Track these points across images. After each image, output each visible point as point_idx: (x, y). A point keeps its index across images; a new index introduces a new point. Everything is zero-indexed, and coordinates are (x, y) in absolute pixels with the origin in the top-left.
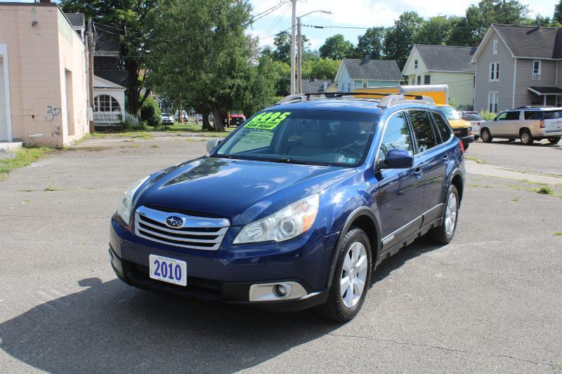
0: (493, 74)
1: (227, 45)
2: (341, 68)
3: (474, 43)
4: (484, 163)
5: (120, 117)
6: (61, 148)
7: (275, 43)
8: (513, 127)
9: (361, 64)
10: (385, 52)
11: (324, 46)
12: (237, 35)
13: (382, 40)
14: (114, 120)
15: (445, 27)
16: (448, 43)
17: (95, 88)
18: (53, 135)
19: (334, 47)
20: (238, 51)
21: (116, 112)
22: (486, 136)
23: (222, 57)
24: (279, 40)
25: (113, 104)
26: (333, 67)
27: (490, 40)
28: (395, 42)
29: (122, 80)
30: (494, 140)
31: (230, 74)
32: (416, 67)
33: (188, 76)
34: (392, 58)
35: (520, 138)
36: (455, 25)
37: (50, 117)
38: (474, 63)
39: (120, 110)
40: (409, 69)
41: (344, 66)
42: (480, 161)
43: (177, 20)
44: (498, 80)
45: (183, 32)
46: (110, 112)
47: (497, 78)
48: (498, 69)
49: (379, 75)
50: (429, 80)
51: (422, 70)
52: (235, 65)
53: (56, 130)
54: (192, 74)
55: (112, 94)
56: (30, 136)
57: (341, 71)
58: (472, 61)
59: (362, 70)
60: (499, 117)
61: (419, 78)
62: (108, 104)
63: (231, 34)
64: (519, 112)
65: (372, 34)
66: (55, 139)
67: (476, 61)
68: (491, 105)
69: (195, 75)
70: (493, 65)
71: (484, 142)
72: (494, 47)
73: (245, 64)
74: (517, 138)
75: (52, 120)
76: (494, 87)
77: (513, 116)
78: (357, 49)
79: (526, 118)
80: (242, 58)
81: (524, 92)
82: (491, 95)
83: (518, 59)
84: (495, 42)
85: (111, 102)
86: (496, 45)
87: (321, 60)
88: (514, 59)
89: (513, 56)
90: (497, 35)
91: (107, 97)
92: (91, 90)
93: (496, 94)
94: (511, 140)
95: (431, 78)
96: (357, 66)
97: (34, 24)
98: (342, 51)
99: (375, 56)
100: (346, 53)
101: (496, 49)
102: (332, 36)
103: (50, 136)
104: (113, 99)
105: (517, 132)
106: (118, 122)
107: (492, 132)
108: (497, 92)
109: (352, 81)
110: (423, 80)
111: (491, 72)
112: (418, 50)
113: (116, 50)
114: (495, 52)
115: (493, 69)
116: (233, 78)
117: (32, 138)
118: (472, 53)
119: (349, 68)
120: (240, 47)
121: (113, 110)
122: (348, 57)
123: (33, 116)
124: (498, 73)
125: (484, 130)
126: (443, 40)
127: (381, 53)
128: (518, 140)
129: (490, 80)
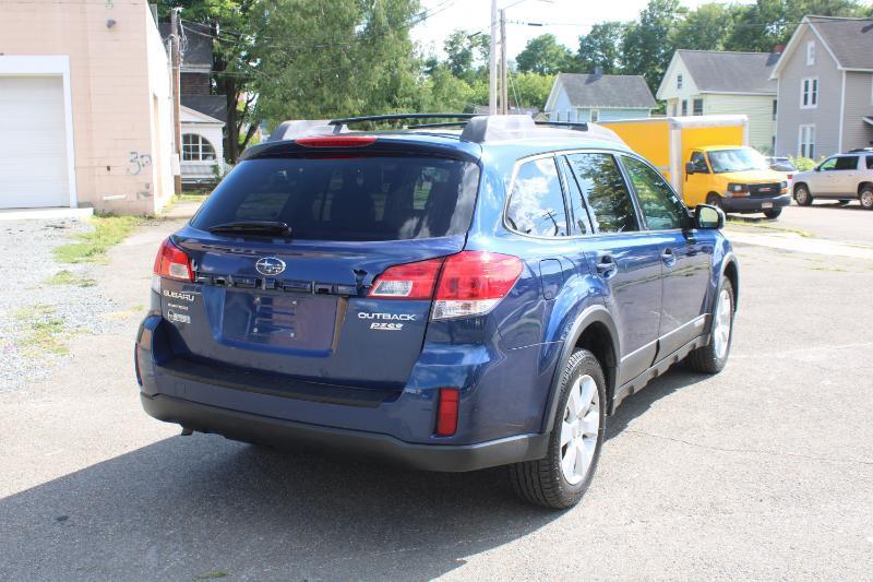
0: (806, 96)
1: (385, 54)
2: (556, 89)
3: (773, 48)
4: (812, 236)
5: (215, 169)
6: (150, 218)
7: (445, 49)
8: (847, 181)
9: (589, 81)
10: (624, 61)
11: (524, 54)
12: (401, 38)
13: (618, 42)
14: (206, 174)
15: (722, 22)
16: (728, 47)
17: (183, 122)
18: (138, 197)
19: (539, 55)
20: (404, 64)
21: (209, 162)
22: (802, 196)
23: (378, 73)
24: (452, 44)
25: (205, 149)
26: (541, 87)
27: (801, 42)
28: (640, 46)
29: (217, 110)
30: (815, 202)
31: (389, 100)
32: (679, 86)
33: (325, 104)
34: (635, 72)
35: (859, 198)
36: (739, 17)
37: (134, 169)
38: (776, 80)
39: (214, 157)
40: (667, 90)
41: (561, 85)
42: (805, 233)
43: (305, 14)
44: (815, 106)
45: (317, 33)
46: (200, 162)
47: (814, 102)
48: (815, 89)
49: (617, 99)
50: (701, 106)
51: (690, 91)
52: (398, 86)
53: (144, 189)
54: (332, 101)
55: (203, 132)
56: (105, 198)
57: (555, 93)
58: (773, 76)
59: (589, 91)
60: (826, 166)
61: (685, 103)
62: (196, 149)
63: (392, 36)
64: (857, 158)
65: (601, 33)
66: (142, 203)
67: (778, 76)
68: (803, 146)
69: (335, 100)
70: (807, 82)
71: (800, 205)
72: (809, 53)
73: (413, 84)
74: (853, 198)
75: (136, 174)
76: (807, 117)
77: (846, 163)
78: (576, 58)
79: (869, 166)
80: (409, 75)
81: (858, 125)
82: (804, 130)
83: (848, 72)
84: (811, 44)
85: (200, 145)
86: (812, 49)
87: (521, 76)
88: (841, 72)
89: (839, 67)
90: (815, 35)
91: (195, 138)
92: (176, 125)
93: (812, 129)
94: (843, 202)
95: (705, 104)
96: (581, 85)
97: (111, 24)
98: (553, 61)
99: (607, 68)
100: (559, 64)
101: (812, 56)
102: (536, 38)
103: (135, 198)
104: (204, 141)
105: (854, 189)
106: (213, 177)
107: (813, 189)
108: (813, 125)
109: (574, 109)
110: (690, 107)
111: (803, 93)
112: (683, 59)
113: (206, 63)
114: (811, 62)
115: (806, 89)
116: (395, 105)
117: (107, 201)
118: (771, 62)
119: (569, 88)
120: (406, 56)
121: (204, 157)
122: (563, 71)
123: (109, 168)
124: (814, 95)
125: (800, 186)
126: (719, 41)
127: (617, 64)
128: (853, 202)
129: (802, 107)
